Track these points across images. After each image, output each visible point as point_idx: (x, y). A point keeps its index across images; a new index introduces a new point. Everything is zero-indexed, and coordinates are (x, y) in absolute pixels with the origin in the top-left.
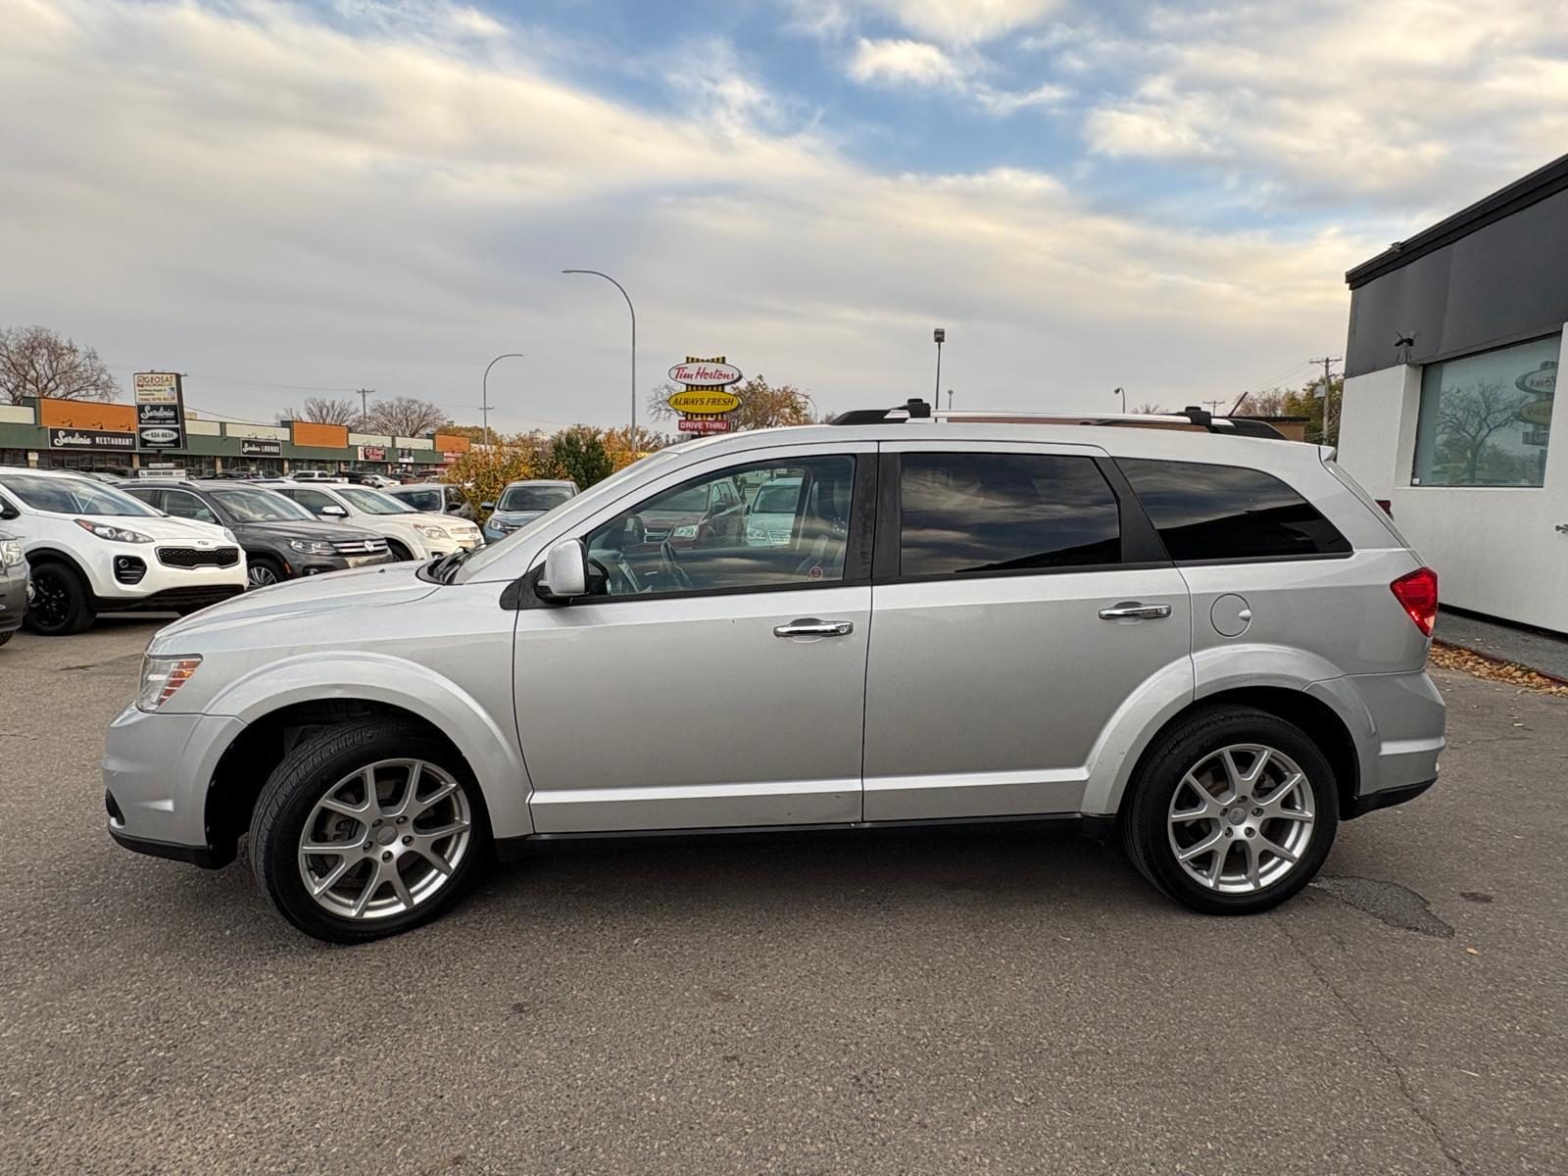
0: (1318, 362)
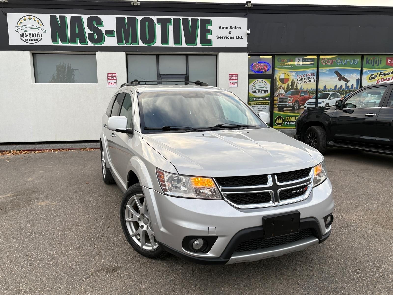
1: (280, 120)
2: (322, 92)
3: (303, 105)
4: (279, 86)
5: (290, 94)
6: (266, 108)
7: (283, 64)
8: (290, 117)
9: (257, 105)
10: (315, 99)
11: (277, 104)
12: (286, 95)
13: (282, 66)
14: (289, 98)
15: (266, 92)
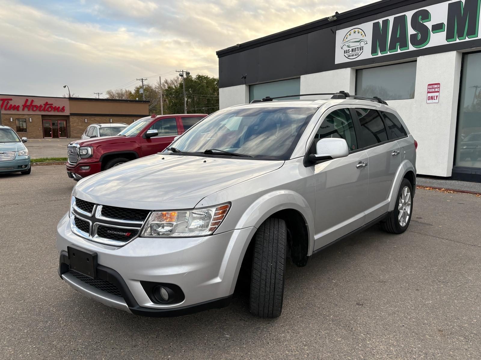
0: (139, 80)
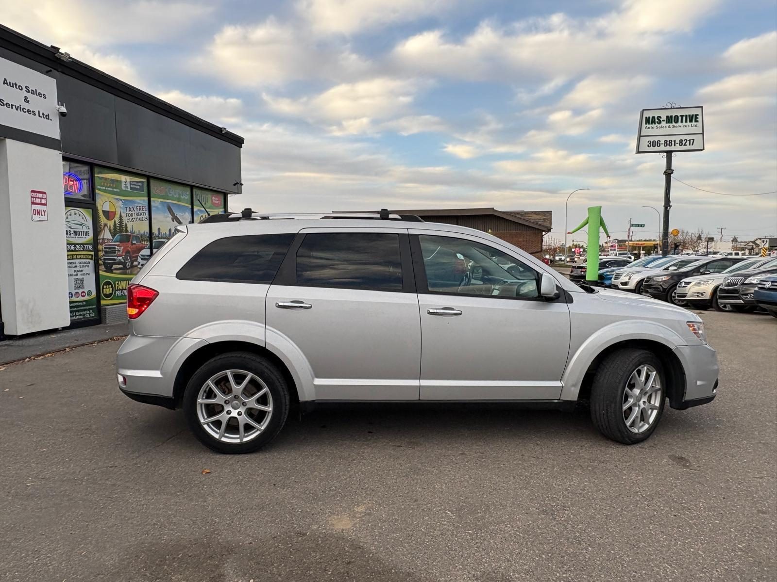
1: (109, 288)
2: (157, 238)
3: (136, 260)
4: (103, 224)
5: (118, 240)
6: (88, 266)
7: (106, 184)
8: (122, 282)
9: (73, 259)
10: (149, 250)
11: (102, 258)
12: (114, 242)
13: (104, 188)
14: (118, 248)
15: (86, 234)
